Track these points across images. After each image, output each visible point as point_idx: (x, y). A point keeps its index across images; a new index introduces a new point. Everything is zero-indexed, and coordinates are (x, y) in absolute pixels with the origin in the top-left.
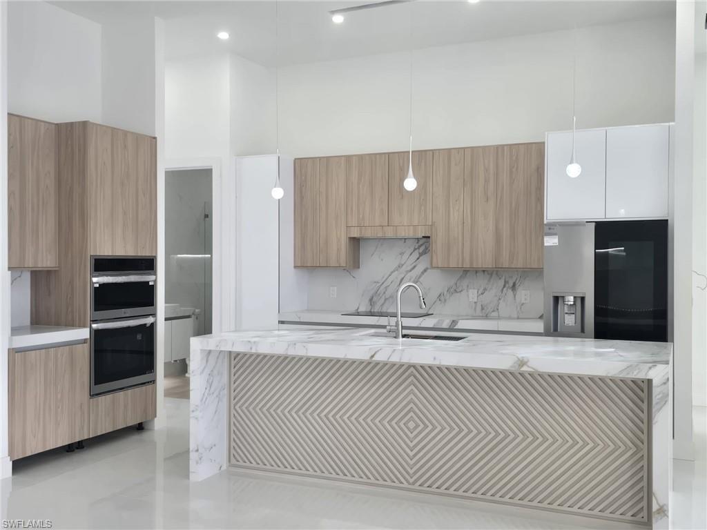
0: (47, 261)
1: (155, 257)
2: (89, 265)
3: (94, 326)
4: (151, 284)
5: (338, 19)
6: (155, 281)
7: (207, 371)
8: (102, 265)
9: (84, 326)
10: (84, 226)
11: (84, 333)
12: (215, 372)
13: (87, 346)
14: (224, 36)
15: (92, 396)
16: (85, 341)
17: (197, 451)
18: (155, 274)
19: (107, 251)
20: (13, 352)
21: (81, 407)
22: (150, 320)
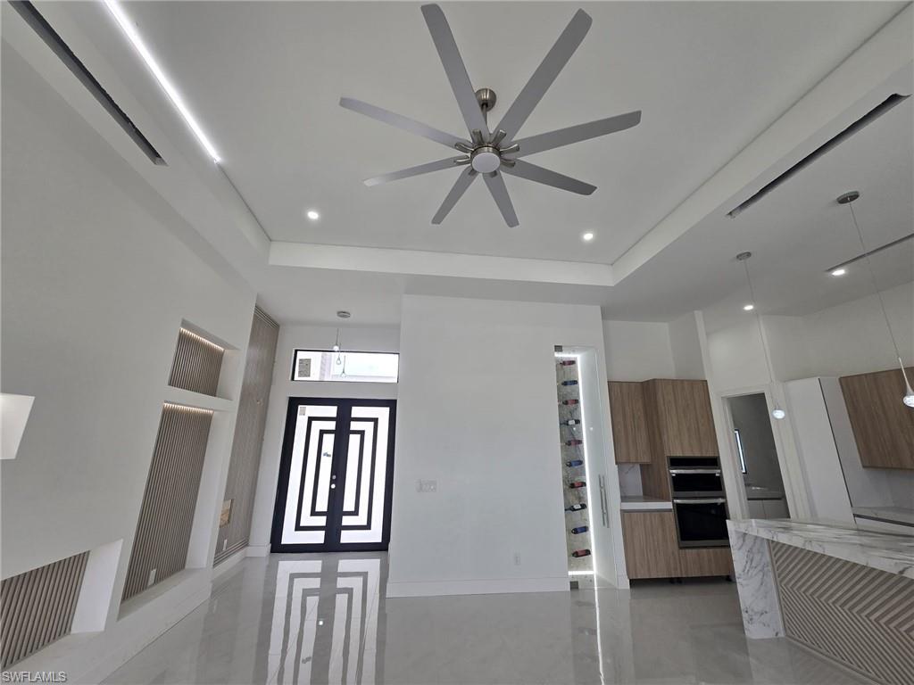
1: (719, 457)
2: (667, 463)
3: (678, 501)
4: (717, 475)
5: (839, 272)
6: (721, 473)
7: (745, 548)
8: (676, 462)
9: (669, 501)
10: (661, 438)
11: (669, 505)
12: (755, 550)
13: (672, 514)
14: (749, 308)
15: (681, 548)
16: (670, 510)
17: (747, 612)
18: (720, 468)
19: (678, 453)
20: (623, 512)
21: (673, 553)
22: (720, 501)
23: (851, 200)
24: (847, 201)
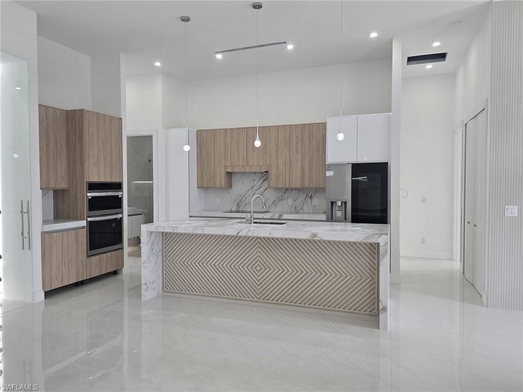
0: (62, 185)
1: (122, 182)
2: (85, 187)
3: (89, 219)
4: (120, 196)
5: (219, 56)
6: (122, 195)
7: (150, 242)
8: (93, 187)
9: (84, 220)
10: (82, 165)
11: (84, 223)
12: (155, 243)
13: (85, 230)
14: (158, 64)
15: (88, 256)
16: (84, 227)
17: (145, 284)
18: (122, 191)
19: (95, 179)
20: (44, 234)
21: (82, 262)
22: (119, 216)
23: (259, 8)
24: (256, 8)
